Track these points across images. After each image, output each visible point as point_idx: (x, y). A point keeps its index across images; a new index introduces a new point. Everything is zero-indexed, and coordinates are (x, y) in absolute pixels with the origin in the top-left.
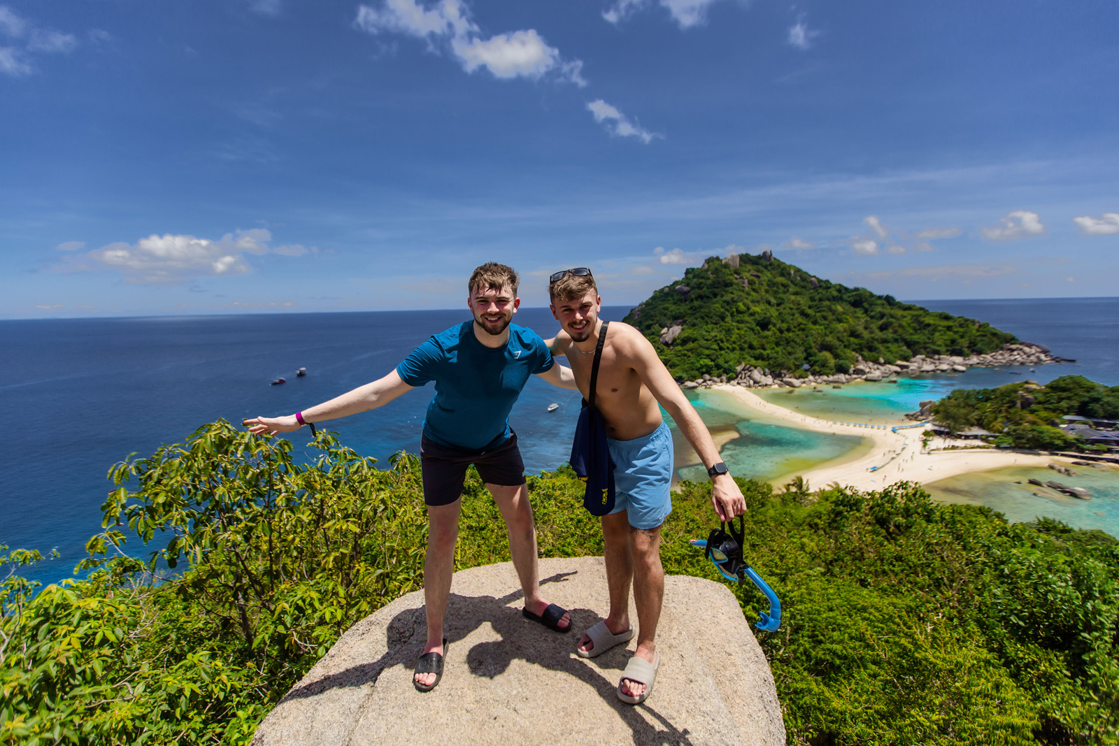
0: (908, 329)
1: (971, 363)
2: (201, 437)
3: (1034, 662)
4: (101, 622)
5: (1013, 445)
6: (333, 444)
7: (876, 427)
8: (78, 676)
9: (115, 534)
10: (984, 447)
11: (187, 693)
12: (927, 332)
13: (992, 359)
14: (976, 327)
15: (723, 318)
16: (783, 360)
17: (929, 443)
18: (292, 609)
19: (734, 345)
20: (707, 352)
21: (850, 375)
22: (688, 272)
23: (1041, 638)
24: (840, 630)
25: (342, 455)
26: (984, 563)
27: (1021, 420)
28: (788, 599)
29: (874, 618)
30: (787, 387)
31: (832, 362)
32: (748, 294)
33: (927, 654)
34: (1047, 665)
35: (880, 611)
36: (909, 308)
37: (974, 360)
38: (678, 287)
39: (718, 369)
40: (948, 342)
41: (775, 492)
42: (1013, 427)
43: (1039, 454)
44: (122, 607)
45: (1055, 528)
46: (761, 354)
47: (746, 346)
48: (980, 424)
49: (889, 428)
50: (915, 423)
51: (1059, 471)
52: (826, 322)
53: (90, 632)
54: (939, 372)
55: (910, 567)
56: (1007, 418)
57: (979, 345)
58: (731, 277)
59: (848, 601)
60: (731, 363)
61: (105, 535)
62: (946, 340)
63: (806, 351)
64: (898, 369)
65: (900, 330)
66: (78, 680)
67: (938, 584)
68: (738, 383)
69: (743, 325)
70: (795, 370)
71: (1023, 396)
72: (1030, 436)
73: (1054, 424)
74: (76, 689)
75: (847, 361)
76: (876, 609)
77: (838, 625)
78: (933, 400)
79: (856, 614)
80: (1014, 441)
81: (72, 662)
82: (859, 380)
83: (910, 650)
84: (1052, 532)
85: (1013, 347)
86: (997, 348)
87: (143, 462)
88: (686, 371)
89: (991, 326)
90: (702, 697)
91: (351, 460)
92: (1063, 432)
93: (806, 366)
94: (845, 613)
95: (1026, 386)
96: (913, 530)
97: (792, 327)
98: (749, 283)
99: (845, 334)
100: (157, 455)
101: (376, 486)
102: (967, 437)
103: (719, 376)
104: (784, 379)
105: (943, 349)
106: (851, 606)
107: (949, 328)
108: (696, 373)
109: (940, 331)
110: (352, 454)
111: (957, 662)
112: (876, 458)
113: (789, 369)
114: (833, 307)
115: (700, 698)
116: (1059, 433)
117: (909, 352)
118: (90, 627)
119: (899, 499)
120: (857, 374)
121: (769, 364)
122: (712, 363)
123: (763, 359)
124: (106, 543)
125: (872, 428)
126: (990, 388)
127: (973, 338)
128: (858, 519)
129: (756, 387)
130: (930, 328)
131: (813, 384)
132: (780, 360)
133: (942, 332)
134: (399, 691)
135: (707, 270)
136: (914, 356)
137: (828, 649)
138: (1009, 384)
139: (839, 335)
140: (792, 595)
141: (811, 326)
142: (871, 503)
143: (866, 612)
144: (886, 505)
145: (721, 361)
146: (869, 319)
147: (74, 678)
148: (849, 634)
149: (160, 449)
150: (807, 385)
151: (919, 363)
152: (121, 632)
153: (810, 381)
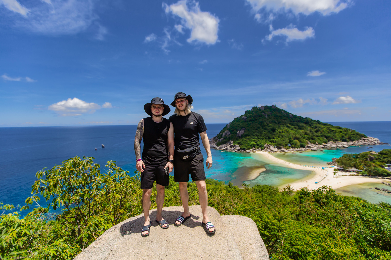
0: (326, 132)
1: (350, 144)
2: (68, 162)
3: (378, 256)
4: (24, 227)
5: (368, 174)
6: (114, 166)
7: (316, 167)
8: (13, 248)
9: (36, 197)
10: (357, 175)
11: (52, 255)
12: (333, 133)
13: (357, 143)
14: (351, 131)
15: (259, 128)
16: (281, 143)
17: (336, 173)
18: (93, 225)
19: (263, 137)
20: (254, 140)
21: (305, 148)
22: (246, 112)
23: (381, 246)
24: (301, 241)
25: (117, 170)
26: (357, 217)
27: (370, 165)
28: (281, 228)
29: (314, 236)
30: (283, 152)
31: (299, 143)
32: (268, 119)
33: (332, 249)
34: (383, 256)
35: (316, 234)
36: (325, 125)
37: (351, 143)
38: (243, 117)
39: (258, 146)
40: (341, 137)
41: (280, 191)
42: (367, 168)
43: (378, 178)
44: (34, 223)
45: (387, 206)
46: (273, 140)
47: (267, 138)
48: (355, 166)
49: (321, 168)
50: (330, 166)
51: (386, 185)
52: (296, 129)
53: (20, 231)
54: (338, 147)
55: (329, 218)
56: (365, 165)
57: (352, 138)
58: (261, 114)
59: (304, 229)
60: (262, 144)
61: (33, 197)
62: (340, 136)
63: (289, 139)
64: (323, 146)
65: (323, 133)
66: (13, 249)
67: (340, 224)
68: (265, 151)
69: (266, 130)
70: (285, 146)
71: (370, 157)
72: (374, 171)
73: (382, 167)
74: (12, 252)
75: (304, 143)
76: (315, 233)
77: (300, 239)
78: (337, 158)
79: (307, 235)
80: (368, 173)
81: (12, 242)
82: (309, 150)
83: (325, 248)
84: (386, 208)
85: (365, 139)
86: (359, 139)
87: (48, 171)
88: (246, 146)
89: (356, 131)
90: (233, 257)
91: (120, 172)
92: (386, 170)
93: (289, 145)
94: (303, 234)
95: (371, 153)
96: (329, 204)
97: (284, 131)
98: (268, 115)
99: (303, 134)
100: (53, 168)
101: (128, 181)
102: (350, 171)
103: (258, 148)
104: (282, 150)
105: (339, 139)
106: (305, 231)
107: (341, 132)
108: (250, 147)
109: (337, 133)
110: (121, 169)
111: (344, 253)
112: (317, 178)
113: (283, 146)
114: (298, 124)
115: (232, 257)
116: (385, 170)
117: (327, 140)
118: (20, 229)
119: (324, 192)
120: (308, 148)
121: (276, 144)
122: (256, 144)
123: (274, 142)
124: (33, 200)
125: (315, 167)
126: (358, 153)
127: (350, 135)
128: (309, 200)
129: (272, 152)
130: (334, 132)
131: (292, 151)
132: (280, 143)
133: (338, 133)
134: (120, 252)
135: (253, 111)
136: (329, 141)
137: (297, 248)
138: (365, 152)
139: (301, 134)
140: (282, 227)
141: (290, 131)
142: (314, 194)
143: (311, 234)
144: (319, 194)
145: (259, 143)
146: (311, 128)
147: (12, 248)
148: (304, 242)
149: (54, 167)
150: (290, 152)
151: (330, 144)
152: (32, 232)
153: (291, 150)
